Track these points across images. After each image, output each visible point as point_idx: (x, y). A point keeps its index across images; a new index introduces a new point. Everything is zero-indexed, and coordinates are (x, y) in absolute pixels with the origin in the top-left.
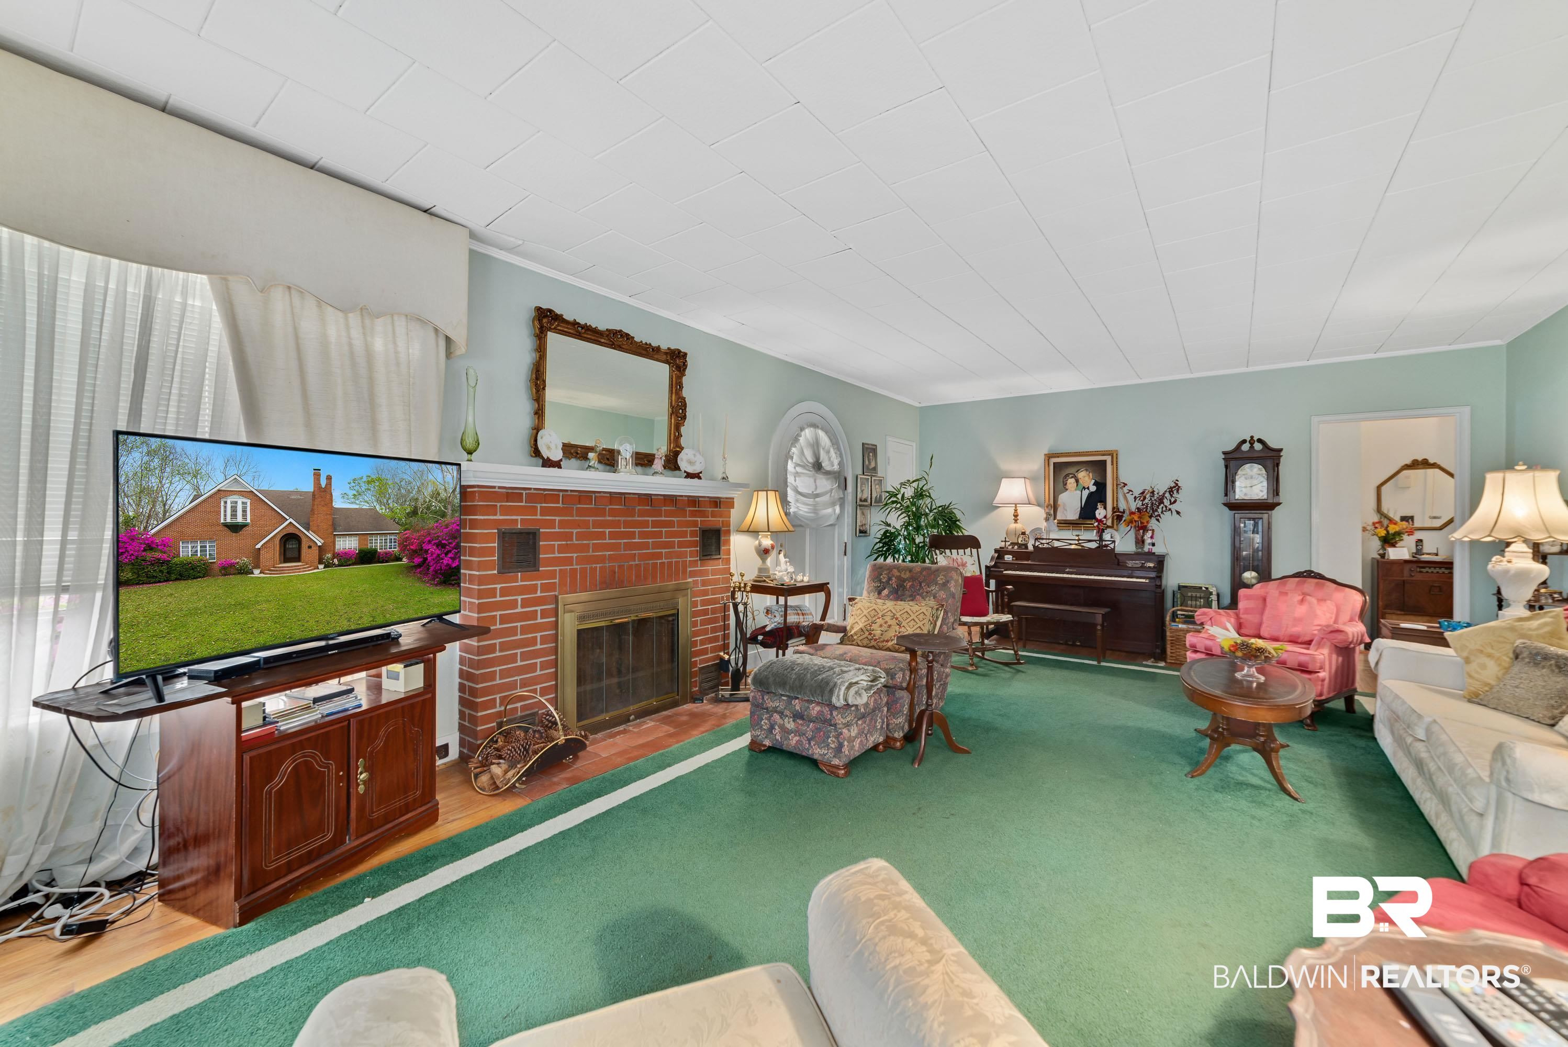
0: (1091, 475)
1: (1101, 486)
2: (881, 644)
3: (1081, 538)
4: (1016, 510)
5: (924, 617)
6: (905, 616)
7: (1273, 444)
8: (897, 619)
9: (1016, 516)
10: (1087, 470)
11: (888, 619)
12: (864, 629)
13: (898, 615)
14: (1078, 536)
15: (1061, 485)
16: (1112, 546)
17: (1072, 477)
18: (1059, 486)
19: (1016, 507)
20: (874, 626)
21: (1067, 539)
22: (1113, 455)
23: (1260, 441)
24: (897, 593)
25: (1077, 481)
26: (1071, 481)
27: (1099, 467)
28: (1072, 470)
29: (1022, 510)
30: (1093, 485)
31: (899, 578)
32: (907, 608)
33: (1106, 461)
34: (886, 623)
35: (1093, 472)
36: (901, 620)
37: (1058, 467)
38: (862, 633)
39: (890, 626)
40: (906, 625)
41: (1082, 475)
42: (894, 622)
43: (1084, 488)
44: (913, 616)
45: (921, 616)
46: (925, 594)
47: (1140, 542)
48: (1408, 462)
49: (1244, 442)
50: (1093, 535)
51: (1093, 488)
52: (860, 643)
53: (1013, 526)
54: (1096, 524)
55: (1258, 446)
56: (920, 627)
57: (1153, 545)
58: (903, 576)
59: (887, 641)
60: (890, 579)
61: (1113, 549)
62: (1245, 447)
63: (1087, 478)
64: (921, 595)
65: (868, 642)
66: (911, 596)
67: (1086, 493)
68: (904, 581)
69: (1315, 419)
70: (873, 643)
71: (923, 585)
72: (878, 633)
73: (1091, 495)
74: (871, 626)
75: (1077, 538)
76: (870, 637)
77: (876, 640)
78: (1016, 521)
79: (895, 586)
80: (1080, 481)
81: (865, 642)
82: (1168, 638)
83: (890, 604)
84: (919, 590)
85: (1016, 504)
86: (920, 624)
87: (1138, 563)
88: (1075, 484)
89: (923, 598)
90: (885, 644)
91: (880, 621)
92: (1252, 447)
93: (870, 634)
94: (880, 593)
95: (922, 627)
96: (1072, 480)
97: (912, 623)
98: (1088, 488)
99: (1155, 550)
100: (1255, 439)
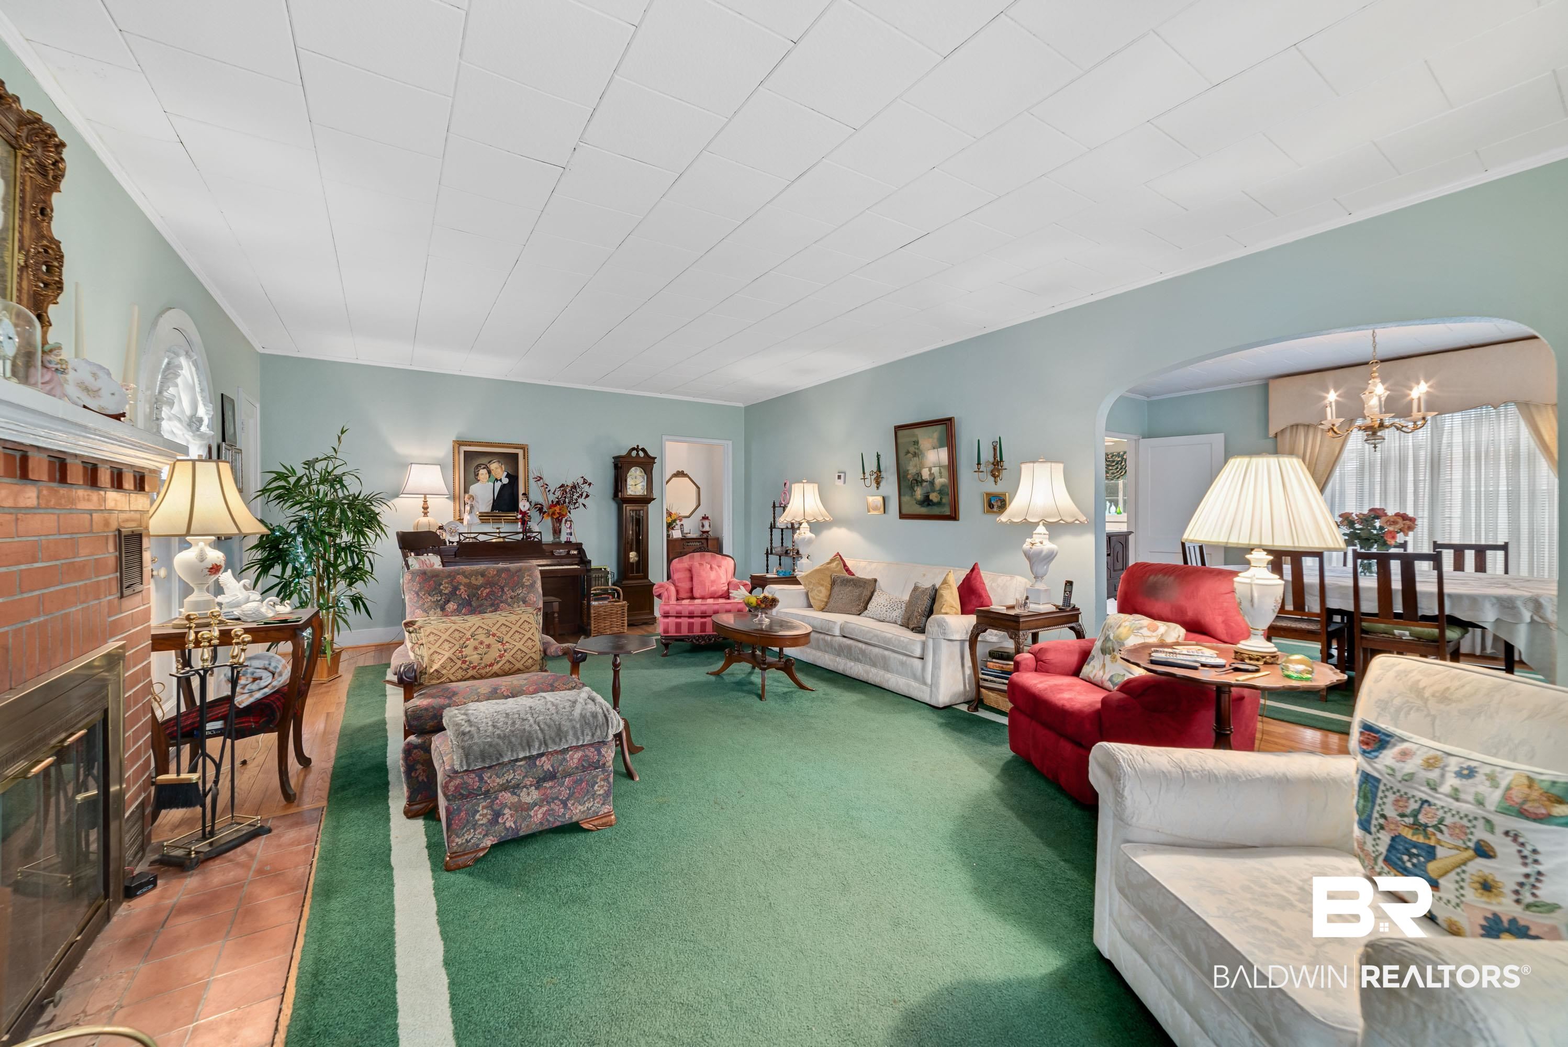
0: (503, 466)
1: (513, 478)
2: (483, 672)
3: (502, 530)
4: (425, 502)
5: (530, 626)
6: (504, 629)
7: (651, 454)
8: (494, 635)
9: (425, 508)
10: (499, 462)
11: (482, 637)
12: (454, 658)
13: (494, 630)
14: (498, 528)
15: (472, 476)
16: (539, 537)
17: (484, 468)
18: (470, 478)
19: (425, 498)
20: (466, 651)
21: (490, 532)
22: (524, 448)
23: (643, 450)
24: (471, 605)
25: (489, 472)
26: (483, 473)
27: (511, 460)
28: (484, 460)
29: (431, 501)
30: (506, 477)
31: (468, 586)
32: (502, 620)
33: (517, 454)
34: (481, 643)
35: (506, 464)
36: (501, 635)
37: (469, 457)
38: (452, 664)
39: (489, 646)
40: (509, 640)
41: (494, 466)
42: (491, 640)
43: (497, 480)
44: (515, 628)
45: (526, 626)
46: (509, 600)
47: (557, 532)
48: (675, 472)
49: (633, 449)
50: (519, 527)
51: (506, 481)
52: (453, 678)
53: (424, 520)
54: (520, 516)
55: (641, 454)
56: (529, 638)
57: (571, 534)
58: (474, 582)
59: (491, 665)
60: (456, 589)
61: (540, 541)
62: (634, 453)
63: (499, 470)
64: (505, 602)
65: (464, 673)
66: (492, 605)
67: (498, 485)
68: (478, 588)
69: (664, 437)
70: (471, 673)
71: (506, 589)
72: (474, 658)
73: (503, 486)
74: (461, 652)
75: (498, 531)
76: (464, 666)
77: (474, 668)
78: (426, 514)
79: (465, 596)
80: (493, 473)
81: (460, 674)
82: (593, 615)
83: (474, 621)
84: (502, 596)
85: (425, 495)
86: (528, 635)
87: (563, 552)
88: (487, 475)
89: (509, 605)
90: (488, 669)
91: (472, 643)
92: (638, 454)
93: (464, 662)
94: (443, 609)
95: (532, 637)
96: (485, 471)
97: (517, 636)
98: (501, 480)
99: (573, 540)
100: (640, 448)
